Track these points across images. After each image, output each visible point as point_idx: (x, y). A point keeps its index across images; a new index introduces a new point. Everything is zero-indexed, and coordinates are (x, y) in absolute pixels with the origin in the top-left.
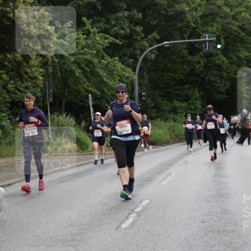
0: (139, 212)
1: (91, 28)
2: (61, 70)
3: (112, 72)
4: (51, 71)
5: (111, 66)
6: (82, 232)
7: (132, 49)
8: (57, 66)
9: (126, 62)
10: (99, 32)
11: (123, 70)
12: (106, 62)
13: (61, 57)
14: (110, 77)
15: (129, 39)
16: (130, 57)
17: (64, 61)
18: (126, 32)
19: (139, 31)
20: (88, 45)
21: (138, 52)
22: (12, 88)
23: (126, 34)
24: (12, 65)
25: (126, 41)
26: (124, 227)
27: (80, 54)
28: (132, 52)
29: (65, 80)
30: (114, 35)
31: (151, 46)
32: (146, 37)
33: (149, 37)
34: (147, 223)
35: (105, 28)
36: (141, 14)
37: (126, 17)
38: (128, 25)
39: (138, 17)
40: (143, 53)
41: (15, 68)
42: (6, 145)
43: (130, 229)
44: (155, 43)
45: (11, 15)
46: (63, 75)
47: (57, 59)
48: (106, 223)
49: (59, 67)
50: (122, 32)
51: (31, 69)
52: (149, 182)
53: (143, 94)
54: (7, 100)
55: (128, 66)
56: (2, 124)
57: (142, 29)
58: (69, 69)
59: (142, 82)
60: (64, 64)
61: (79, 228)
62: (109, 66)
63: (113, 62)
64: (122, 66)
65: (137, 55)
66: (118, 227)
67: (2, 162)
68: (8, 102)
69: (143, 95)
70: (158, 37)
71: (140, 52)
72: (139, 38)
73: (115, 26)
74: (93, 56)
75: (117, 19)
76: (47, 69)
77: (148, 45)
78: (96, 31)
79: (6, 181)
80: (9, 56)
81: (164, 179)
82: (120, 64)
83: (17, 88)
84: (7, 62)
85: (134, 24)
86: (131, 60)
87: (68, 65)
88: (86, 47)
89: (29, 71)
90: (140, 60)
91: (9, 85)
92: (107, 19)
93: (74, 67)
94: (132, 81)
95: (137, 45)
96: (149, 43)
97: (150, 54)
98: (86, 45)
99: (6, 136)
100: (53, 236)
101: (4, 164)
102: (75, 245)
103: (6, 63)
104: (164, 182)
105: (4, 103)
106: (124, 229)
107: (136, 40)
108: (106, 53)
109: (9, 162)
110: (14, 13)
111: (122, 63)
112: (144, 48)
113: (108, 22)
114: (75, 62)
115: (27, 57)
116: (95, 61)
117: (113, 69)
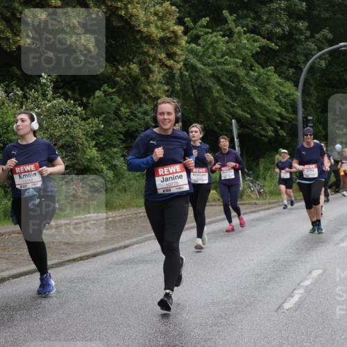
0: (307, 286)
1: (234, 26)
2: (193, 86)
3: (265, 87)
4: (178, 88)
5: (263, 79)
6: (228, 313)
7: (292, 55)
8: (188, 81)
9: (284, 73)
10: (245, 33)
11: (280, 85)
12: (256, 74)
13: (193, 69)
14: (261, 95)
15: (289, 40)
16: (290, 66)
17: (196, 74)
18: (283, 30)
19: (302, 28)
20: (231, 51)
21: (301, 58)
22: (126, 113)
23: (285, 34)
24: (126, 82)
25: (285, 43)
26: (287, 308)
27: (219, 63)
28: (292, 59)
29: (198, 101)
30: (266, 36)
31: (320, 49)
32: (312, 36)
33: (317, 36)
34: (320, 302)
35: (253, 26)
36: (304, 4)
37: (283, 10)
38: (285, 20)
39: (300, 8)
40: (309, 60)
41: (130, 85)
42: (119, 193)
43: (296, 310)
44: (326, 44)
45: (123, 12)
46: (196, 93)
47: (187, 71)
48: (261, 301)
49: (190, 83)
50: (278, 30)
51: (152, 87)
52: (320, 244)
53: (310, 118)
54: (119, 129)
55: (287, 79)
56: (114, 163)
57: (307, 24)
58: (203, 86)
59: (308, 100)
60: (197, 78)
61: (223, 307)
62: (261, 78)
63: (266, 74)
64: (279, 80)
65: (299, 63)
66: (279, 307)
67: (114, 215)
68: (121, 133)
69: (310, 120)
70: (330, 36)
71: (304, 59)
72: (302, 37)
73: (268, 22)
74: (237, 67)
75: (270, 13)
76: (174, 86)
77: (316, 48)
78: (242, 30)
79: (120, 241)
80: (121, 68)
81: (342, 240)
82: (276, 75)
83: (132, 113)
84: (118, 77)
85: (296, 18)
86: (291, 70)
87: (202, 80)
88: (227, 54)
89: (149, 88)
90: (305, 70)
91: (122, 109)
92: (256, 13)
93: (210, 83)
94: (293, 100)
95: (299, 48)
96: (316, 45)
97: (318, 60)
98: (228, 51)
99: (119, 180)
100: (187, 318)
101: (117, 219)
102: (219, 331)
103: (118, 79)
104: (343, 245)
105: (115, 133)
106: (287, 310)
107: (298, 41)
108: (256, 61)
109: (125, 215)
110: (127, 9)
111: (279, 75)
112: (309, 52)
113: (258, 17)
114: (213, 75)
115: (146, 70)
116: (241, 72)
117: (265, 83)
